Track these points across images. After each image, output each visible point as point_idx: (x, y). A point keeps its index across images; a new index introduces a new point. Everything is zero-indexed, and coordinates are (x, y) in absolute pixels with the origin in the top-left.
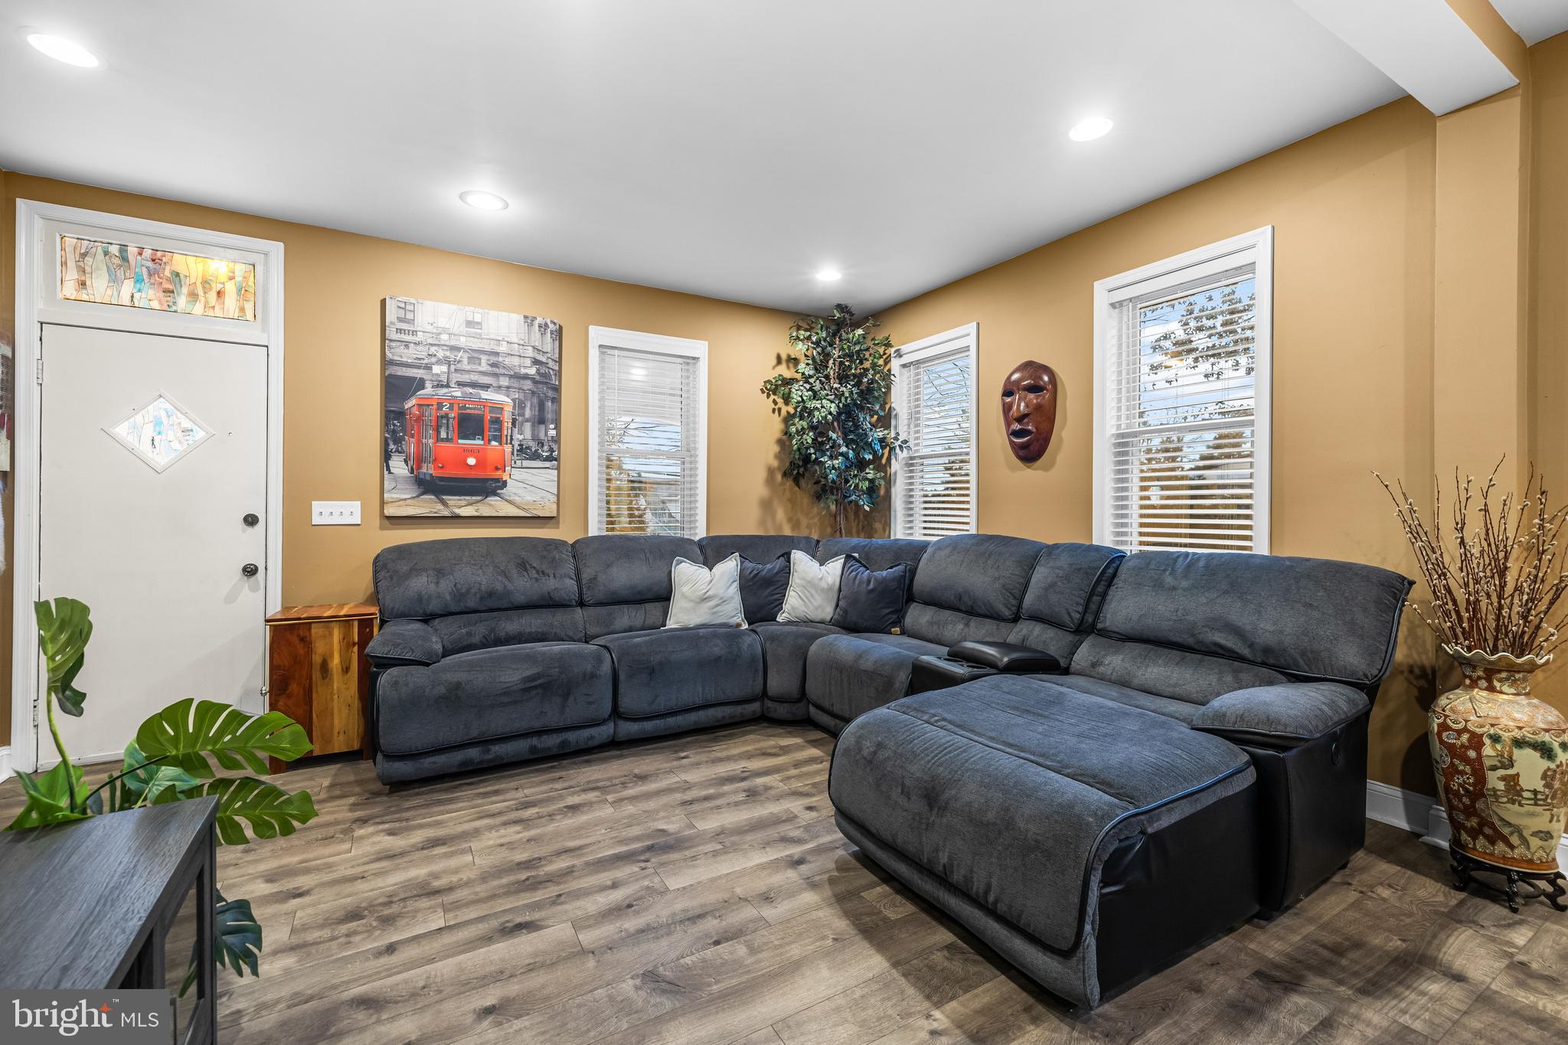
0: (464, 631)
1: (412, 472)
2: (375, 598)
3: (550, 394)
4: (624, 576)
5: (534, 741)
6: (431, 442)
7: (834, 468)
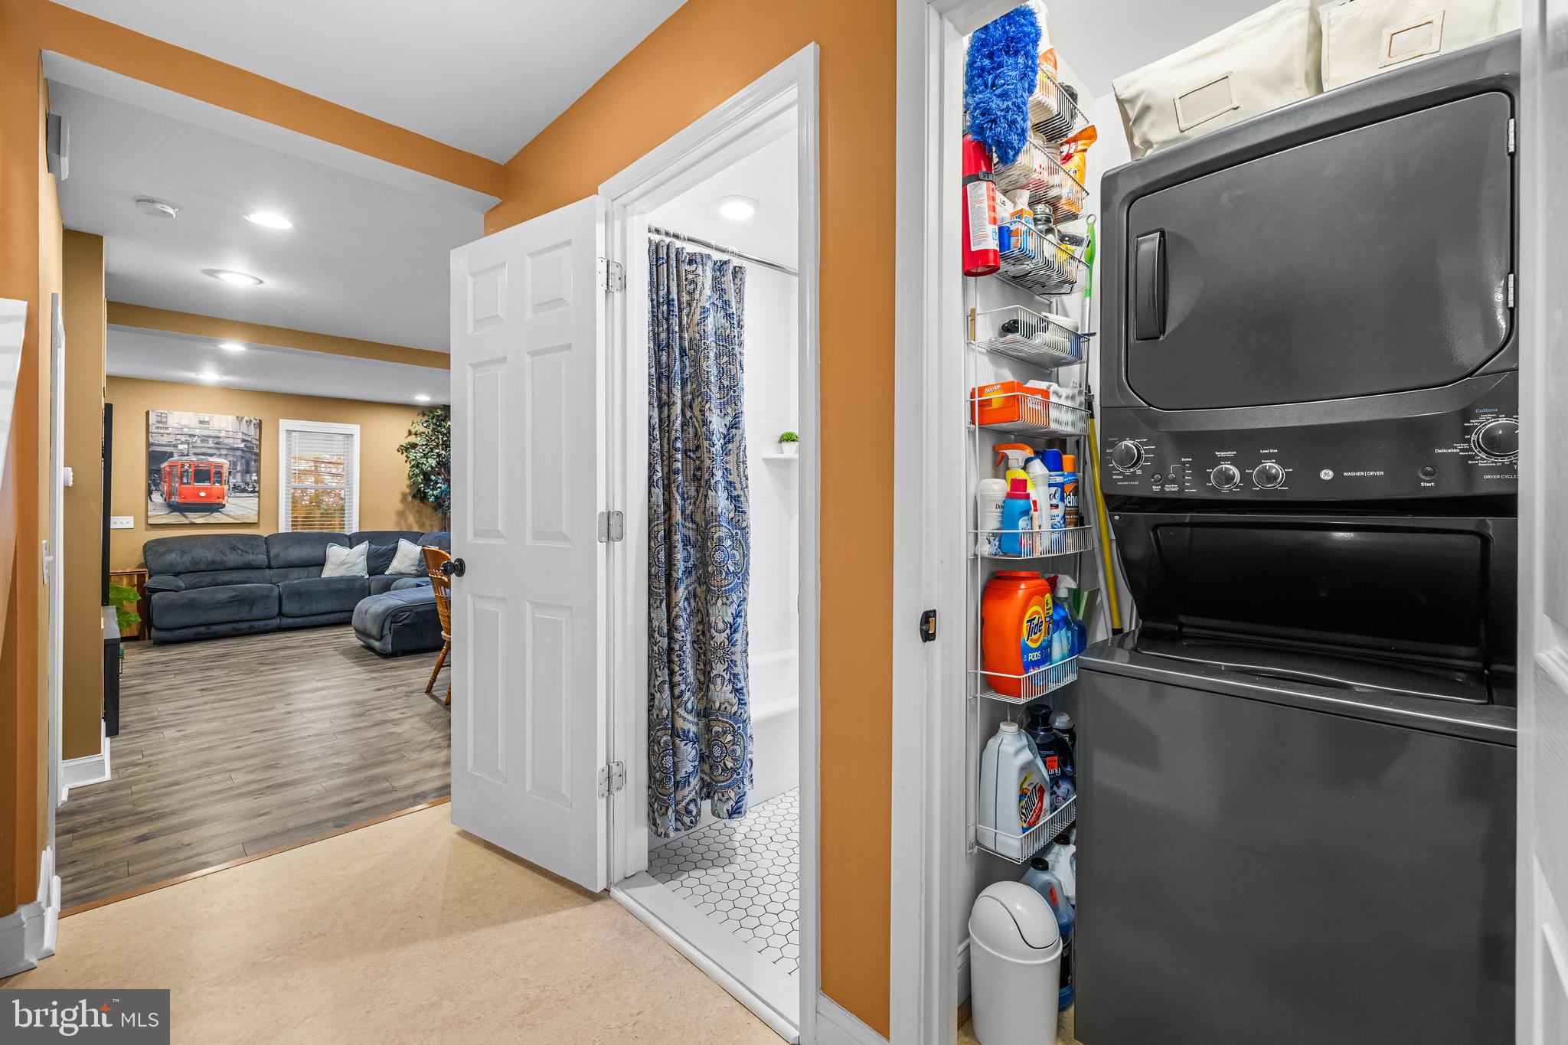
0: (198, 580)
1: (165, 501)
2: (145, 564)
3: (253, 457)
4: (295, 553)
5: (235, 625)
6: (177, 485)
7: (433, 495)
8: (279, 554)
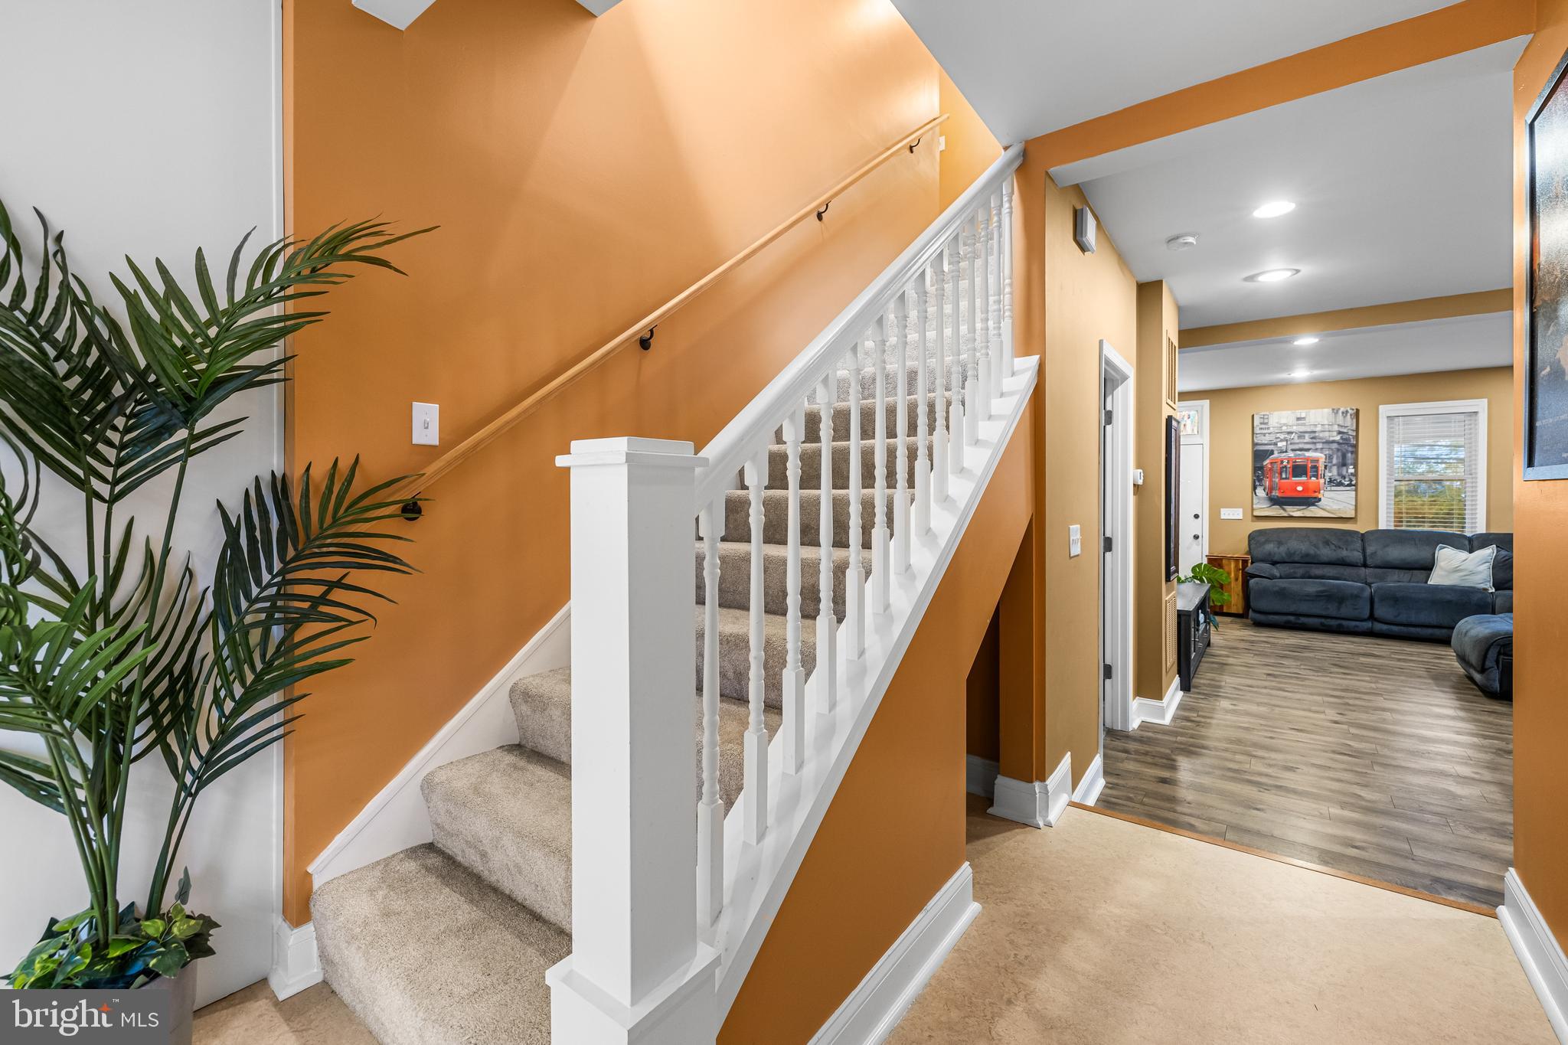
0: (1291, 571)
2: (1249, 552)
3: (1350, 449)
6: (1277, 480)
8: (1375, 552)
